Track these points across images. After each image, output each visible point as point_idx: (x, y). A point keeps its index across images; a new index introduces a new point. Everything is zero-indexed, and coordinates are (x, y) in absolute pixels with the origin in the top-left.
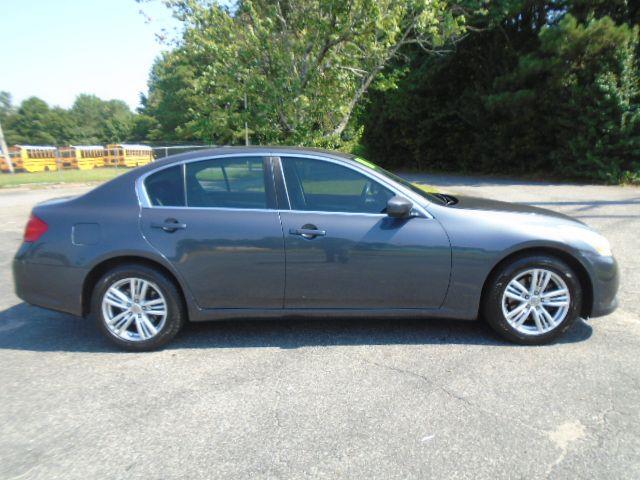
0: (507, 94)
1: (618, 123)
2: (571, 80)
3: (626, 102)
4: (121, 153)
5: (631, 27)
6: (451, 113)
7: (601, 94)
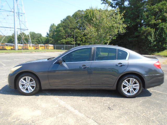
0: (132, 39)
1: (151, 45)
2: (144, 37)
3: (152, 41)
4: (48, 46)
5: (153, 29)
6: (122, 41)
7: (148, 40)
